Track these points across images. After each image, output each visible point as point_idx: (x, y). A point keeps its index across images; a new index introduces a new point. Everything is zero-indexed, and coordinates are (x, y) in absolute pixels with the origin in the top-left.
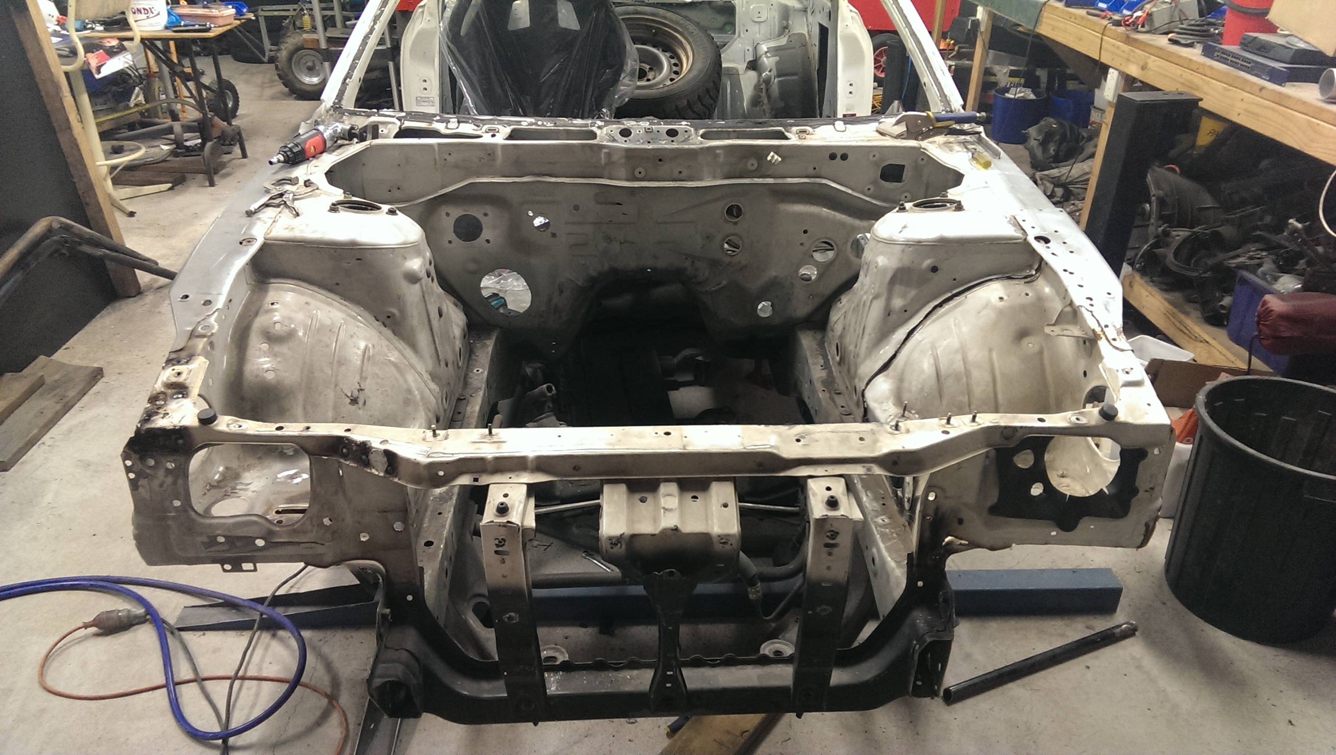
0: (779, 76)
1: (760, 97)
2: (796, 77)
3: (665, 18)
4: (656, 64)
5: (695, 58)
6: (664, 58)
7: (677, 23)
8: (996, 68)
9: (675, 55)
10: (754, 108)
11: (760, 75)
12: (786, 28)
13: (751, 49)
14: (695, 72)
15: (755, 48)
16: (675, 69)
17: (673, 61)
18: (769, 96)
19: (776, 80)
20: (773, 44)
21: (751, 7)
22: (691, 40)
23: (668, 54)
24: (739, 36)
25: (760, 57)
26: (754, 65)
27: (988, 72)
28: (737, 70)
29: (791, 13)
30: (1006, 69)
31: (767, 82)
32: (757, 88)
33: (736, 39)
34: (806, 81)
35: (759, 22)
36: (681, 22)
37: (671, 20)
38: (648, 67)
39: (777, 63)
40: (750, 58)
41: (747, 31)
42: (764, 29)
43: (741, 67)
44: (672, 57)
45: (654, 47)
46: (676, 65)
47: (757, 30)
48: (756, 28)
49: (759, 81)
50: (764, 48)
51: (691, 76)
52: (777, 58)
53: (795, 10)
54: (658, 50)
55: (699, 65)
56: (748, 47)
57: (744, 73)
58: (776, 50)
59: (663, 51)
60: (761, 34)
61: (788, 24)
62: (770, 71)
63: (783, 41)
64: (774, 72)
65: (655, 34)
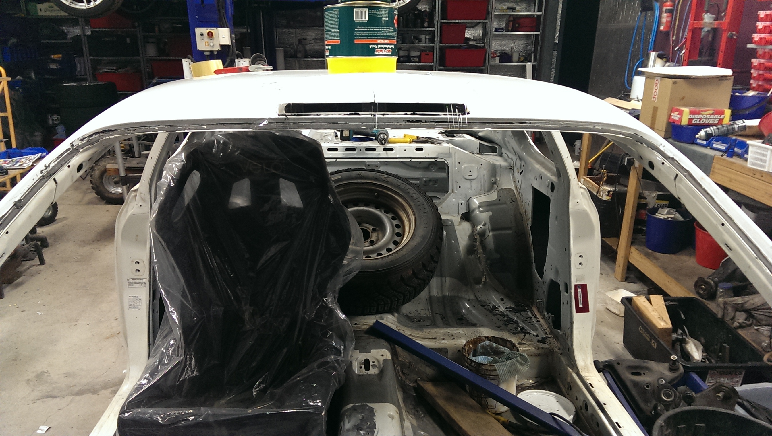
0: (493, 229)
1: (474, 246)
2: (510, 232)
3: (387, 182)
4: (379, 226)
5: (418, 223)
6: (386, 219)
7: (398, 187)
8: (646, 193)
9: (396, 216)
10: (470, 257)
11: (474, 226)
12: (495, 183)
13: (463, 202)
14: (417, 239)
15: (468, 202)
16: (397, 230)
17: (395, 222)
18: (484, 247)
19: (491, 234)
20: (485, 199)
21: (463, 166)
22: (412, 204)
23: (390, 216)
24: (453, 191)
25: (473, 210)
26: (467, 217)
27: (641, 197)
28: (452, 222)
29: (498, 170)
30: (654, 195)
31: (482, 234)
32: (472, 237)
33: (450, 194)
34: (520, 234)
35: (471, 180)
36: (402, 186)
37: (392, 184)
38: (371, 228)
39: (491, 218)
40: (463, 210)
41: (460, 187)
42: (475, 185)
43: (456, 219)
44: (393, 218)
45: (376, 208)
46: (397, 226)
47: (469, 186)
48: (467, 184)
49: (473, 232)
50: (476, 202)
51: (415, 243)
52: (490, 213)
53: (502, 167)
54: (381, 211)
55: (421, 232)
56: (460, 202)
57: (459, 225)
58: (488, 206)
59: (386, 212)
60: (473, 189)
61: (496, 180)
62: (484, 225)
63: (494, 196)
64: (489, 226)
65: (378, 197)
